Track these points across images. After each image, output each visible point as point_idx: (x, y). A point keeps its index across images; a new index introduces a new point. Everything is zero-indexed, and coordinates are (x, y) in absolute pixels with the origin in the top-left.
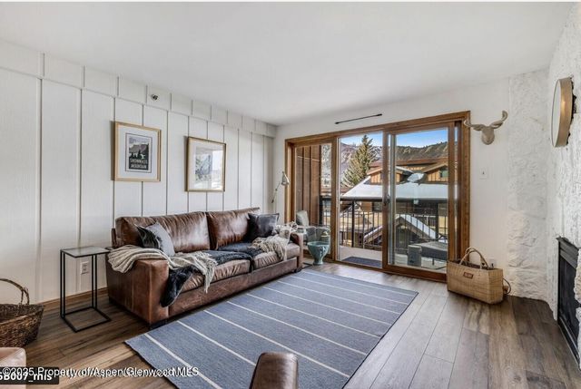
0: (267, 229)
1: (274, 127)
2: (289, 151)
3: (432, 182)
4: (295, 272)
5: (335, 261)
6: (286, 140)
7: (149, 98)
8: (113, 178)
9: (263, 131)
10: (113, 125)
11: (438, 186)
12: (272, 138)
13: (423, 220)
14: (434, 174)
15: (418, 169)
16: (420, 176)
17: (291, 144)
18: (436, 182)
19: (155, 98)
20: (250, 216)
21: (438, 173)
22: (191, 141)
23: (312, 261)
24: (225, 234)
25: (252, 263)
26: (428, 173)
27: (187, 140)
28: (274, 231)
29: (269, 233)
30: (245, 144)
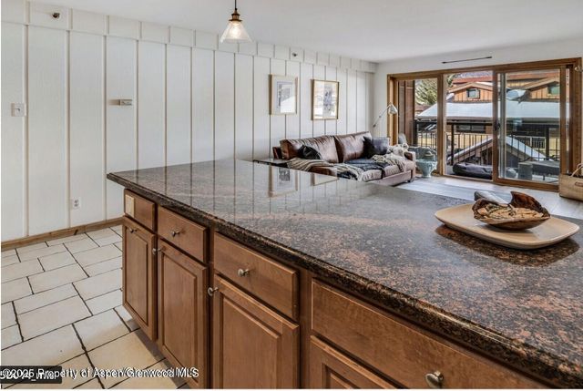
0: (382, 149)
1: (376, 64)
2: (391, 84)
3: (536, 100)
4: (409, 181)
5: (442, 175)
6: (388, 75)
7: (292, 56)
8: (270, 113)
9: (367, 69)
10: (270, 77)
11: (546, 103)
12: (373, 73)
13: (525, 142)
14: (540, 91)
15: (517, 84)
16: (521, 93)
17: (393, 78)
18: (542, 100)
19: (295, 55)
20: (365, 138)
21: (546, 90)
22: (316, 82)
23: (420, 176)
24: (348, 152)
25: (383, 172)
26: (531, 90)
27: (313, 82)
28: (388, 150)
29: (384, 152)
30: (352, 80)
